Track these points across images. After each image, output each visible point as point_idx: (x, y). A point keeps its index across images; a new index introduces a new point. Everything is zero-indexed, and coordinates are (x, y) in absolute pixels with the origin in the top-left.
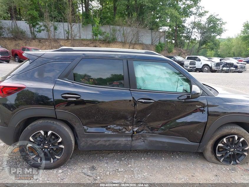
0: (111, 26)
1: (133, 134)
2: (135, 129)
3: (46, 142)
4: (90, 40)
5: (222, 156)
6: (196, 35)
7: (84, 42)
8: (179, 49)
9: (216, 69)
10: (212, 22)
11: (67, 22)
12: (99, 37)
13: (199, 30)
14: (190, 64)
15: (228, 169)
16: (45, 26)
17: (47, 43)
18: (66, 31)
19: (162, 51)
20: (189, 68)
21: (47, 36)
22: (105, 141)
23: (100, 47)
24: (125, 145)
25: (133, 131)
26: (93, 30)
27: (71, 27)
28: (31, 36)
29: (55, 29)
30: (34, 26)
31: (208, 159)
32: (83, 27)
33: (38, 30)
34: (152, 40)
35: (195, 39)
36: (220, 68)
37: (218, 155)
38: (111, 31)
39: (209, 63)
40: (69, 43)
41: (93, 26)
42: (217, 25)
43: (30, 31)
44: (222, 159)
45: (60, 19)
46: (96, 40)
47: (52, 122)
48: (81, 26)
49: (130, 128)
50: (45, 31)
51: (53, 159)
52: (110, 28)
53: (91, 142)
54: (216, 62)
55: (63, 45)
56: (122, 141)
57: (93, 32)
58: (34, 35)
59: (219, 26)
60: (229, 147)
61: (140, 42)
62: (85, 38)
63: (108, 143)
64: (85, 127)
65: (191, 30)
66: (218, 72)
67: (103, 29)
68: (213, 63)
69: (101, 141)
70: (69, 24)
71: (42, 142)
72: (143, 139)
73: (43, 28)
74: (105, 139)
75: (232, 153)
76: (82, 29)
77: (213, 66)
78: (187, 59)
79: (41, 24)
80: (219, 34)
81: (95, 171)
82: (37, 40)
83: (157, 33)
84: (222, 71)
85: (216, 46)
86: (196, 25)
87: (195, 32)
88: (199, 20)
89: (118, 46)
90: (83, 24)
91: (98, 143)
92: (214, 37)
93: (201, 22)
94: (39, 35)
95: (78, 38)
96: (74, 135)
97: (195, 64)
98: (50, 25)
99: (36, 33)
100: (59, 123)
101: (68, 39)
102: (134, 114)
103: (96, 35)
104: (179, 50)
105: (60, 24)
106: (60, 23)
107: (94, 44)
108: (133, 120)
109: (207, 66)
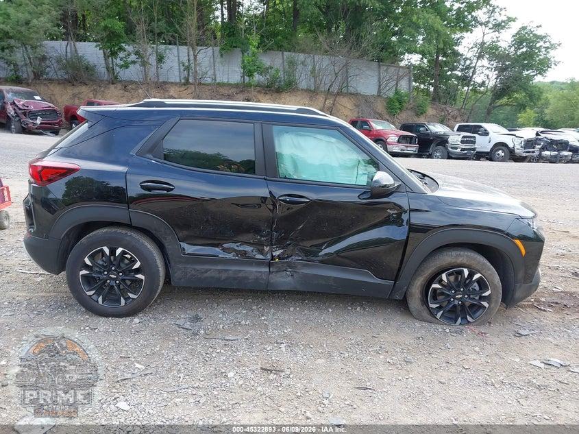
0: (285, 53)
1: (272, 260)
2: (277, 253)
3: (113, 268)
4: (237, 86)
5: (440, 308)
6: (486, 75)
7: (222, 90)
8: (443, 106)
9: (524, 155)
10: (525, 44)
11: (185, 44)
12: (257, 77)
13: (492, 63)
14: (462, 142)
15: (448, 330)
16: (137, 53)
17: (140, 91)
18: (183, 65)
19: (401, 111)
20: (459, 150)
21: (141, 77)
22: (220, 271)
23: (259, 101)
24: (257, 279)
25: (272, 256)
26: (243, 62)
27: (195, 56)
28: (106, 77)
29: (160, 59)
30: (114, 54)
31: (414, 313)
32: (222, 56)
33: (122, 63)
34: (380, 86)
35: (483, 84)
36: (533, 152)
37: (432, 306)
38: (286, 64)
39: (508, 141)
40: (190, 91)
41: (243, 54)
42: (537, 51)
43: (104, 65)
44: (440, 314)
45: (171, 39)
46: (249, 85)
47: (124, 232)
48: (217, 54)
49: (266, 249)
50: (137, 66)
51: (126, 299)
52: (283, 58)
53: (193, 272)
54: (526, 138)
55: (176, 96)
56: (251, 272)
57: (244, 68)
58: (114, 74)
59: (541, 53)
60: (453, 291)
61: (351, 90)
62: (225, 81)
63: (224, 276)
64: (184, 245)
65: (475, 61)
66: (530, 162)
67: (266, 60)
68: (517, 141)
69: (212, 271)
70: (191, 49)
71: (105, 267)
72: (290, 272)
73: (133, 57)
74: (219, 267)
75: (460, 302)
76: (218, 60)
77: (517, 146)
78: (457, 131)
79: (129, 48)
80: (541, 72)
81: (198, 323)
82: (119, 86)
83: (392, 70)
84: (540, 159)
85: (532, 101)
86: (488, 50)
87: (483, 66)
88: (495, 39)
89: (298, 99)
90: (222, 49)
91: (206, 275)
92: (530, 78)
93: (499, 44)
94: (124, 74)
95: (209, 81)
96: (165, 260)
97: (474, 142)
98: (150, 50)
99: (118, 69)
100: (135, 235)
101: (187, 83)
102: (273, 222)
103: (250, 74)
104: (443, 110)
105: (170, 49)
106: (170, 47)
107: (246, 95)
108: (272, 235)
109: (503, 148)
